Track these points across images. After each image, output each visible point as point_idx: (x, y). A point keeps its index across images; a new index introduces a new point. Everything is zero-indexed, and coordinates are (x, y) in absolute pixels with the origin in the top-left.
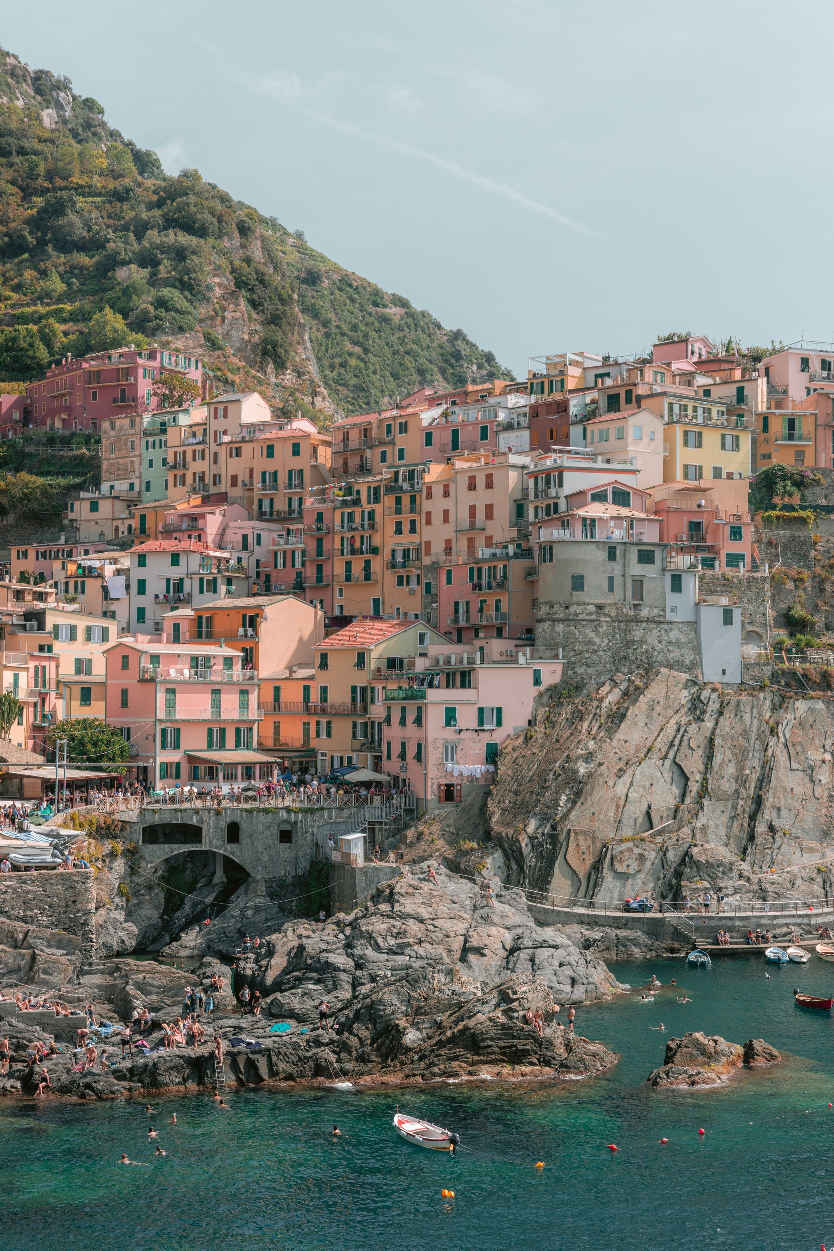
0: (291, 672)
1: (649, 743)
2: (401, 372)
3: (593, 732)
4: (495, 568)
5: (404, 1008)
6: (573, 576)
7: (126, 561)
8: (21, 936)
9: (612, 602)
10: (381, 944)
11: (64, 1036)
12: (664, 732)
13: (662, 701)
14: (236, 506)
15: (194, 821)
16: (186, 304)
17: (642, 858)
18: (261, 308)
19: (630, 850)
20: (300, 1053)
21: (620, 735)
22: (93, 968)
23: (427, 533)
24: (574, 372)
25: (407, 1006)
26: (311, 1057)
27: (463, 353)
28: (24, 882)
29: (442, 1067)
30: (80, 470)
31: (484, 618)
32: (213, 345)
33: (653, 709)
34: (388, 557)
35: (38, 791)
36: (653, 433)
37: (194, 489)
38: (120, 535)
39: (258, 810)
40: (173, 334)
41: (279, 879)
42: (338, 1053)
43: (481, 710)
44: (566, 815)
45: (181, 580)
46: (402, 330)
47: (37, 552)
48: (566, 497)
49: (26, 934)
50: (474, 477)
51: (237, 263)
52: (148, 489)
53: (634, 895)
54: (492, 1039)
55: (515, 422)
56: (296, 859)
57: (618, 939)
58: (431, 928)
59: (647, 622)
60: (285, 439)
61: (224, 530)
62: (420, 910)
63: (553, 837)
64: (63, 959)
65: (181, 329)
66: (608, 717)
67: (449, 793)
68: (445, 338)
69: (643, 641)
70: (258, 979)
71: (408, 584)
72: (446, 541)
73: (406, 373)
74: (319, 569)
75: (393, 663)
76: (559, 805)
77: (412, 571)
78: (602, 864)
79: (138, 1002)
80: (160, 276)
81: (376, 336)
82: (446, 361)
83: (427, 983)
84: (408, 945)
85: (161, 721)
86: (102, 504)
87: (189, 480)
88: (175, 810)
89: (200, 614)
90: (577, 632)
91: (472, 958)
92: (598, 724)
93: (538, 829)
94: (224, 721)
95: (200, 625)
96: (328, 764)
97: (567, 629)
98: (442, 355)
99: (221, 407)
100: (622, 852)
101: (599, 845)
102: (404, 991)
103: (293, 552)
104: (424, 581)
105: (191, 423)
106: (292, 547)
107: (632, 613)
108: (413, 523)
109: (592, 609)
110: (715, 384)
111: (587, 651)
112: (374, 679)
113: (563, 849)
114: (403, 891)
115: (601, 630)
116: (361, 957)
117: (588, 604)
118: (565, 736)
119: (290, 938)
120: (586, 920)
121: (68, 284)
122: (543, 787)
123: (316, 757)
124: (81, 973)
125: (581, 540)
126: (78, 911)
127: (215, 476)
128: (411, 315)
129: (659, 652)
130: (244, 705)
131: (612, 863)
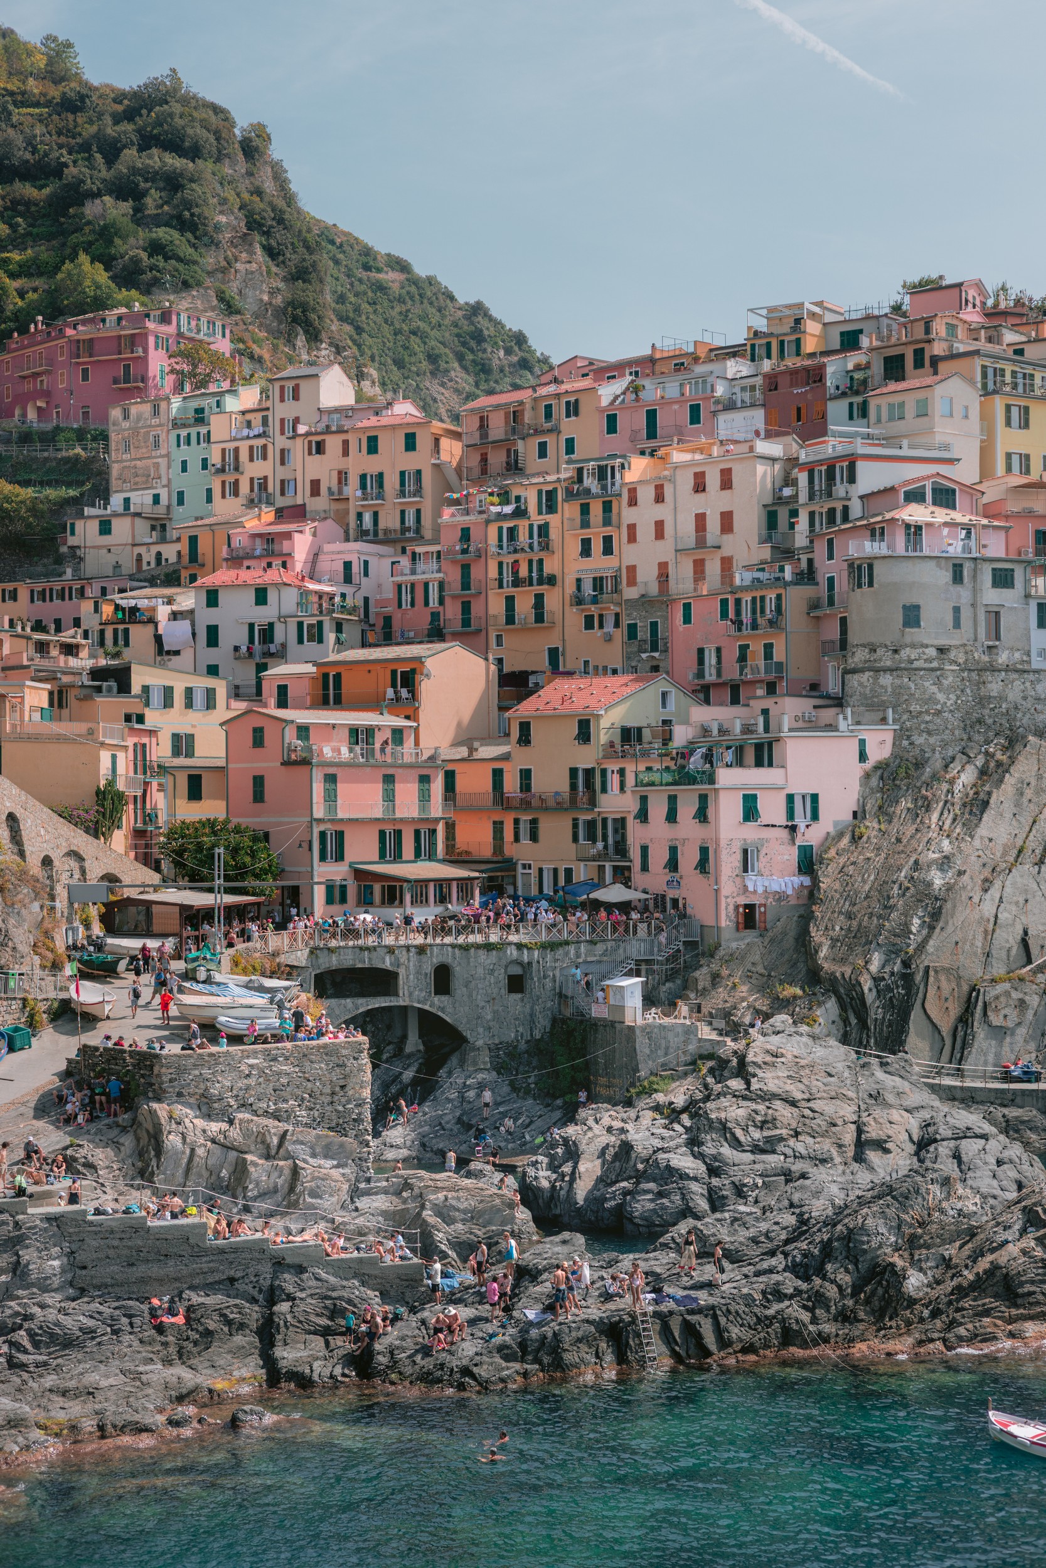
0: (471, 750)
1: (1019, 842)
2: (407, 358)
3: (946, 827)
4: (763, 598)
5: (893, 1239)
6: (904, 607)
7: (187, 600)
8: (275, 1141)
9: (957, 643)
10: (742, 1139)
11: (392, 1293)
12: (1036, 827)
13: (1033, 782)
14: (329, 521)
15: (387, 963)
16: (191, 250)
17: (1022, 1004)
18: (281, 258)
19: (1007, 994)
20: (756, 1310)
21: (983, 831)
22: (373, 1185)
23: (628, 554)
24: (812, 328)
25: (897, 1235)
26: (774, 1317)
27: (486, 333)
28: (275, 1059)
29: (970, 1326)
30: (73, 477)
31: (747, 670)
32: (229, 308)
33: (1022, 794)
34: (570, 589)
35: (174, 924)
36: (966, 408)
37: (252, 501)
38: (145, 567)
39: (478, 947)
40: (176, 292)
41: (508, 1044)
42: (811, 1310)
43: (790, 798)
44: (921, 947)
45: (271, 625)
46: (404, 302)
47: (32, 592)
48: (861, 497)
49: (283, 1137)
50: (703, 474)
51: (246, 196)
52: (181, 502)
53: (1013, 1057)
54: (1032, 1282)
55: (738, 398)
56: (531, 1015)
57: (1007, 1121)
58: (807, 1112)
59: (1006, 671)
60: (393, 427)
61: (316, 555)
62: (788, 1087)
63: (907, 978)
64: (336, 1173)
65: (186, 285)
66: (964, 805)
67: (749, 917)
68: (460, 313)
69: (1002, 698)
70: (562, 1193)
71: (601, 626)
72: (660, 564)
73: (413, 359)
74: (466, 607)
75: (629, 735)
76: (911, 932)
77: (608, 609)
78: (972, 1015)
79: (441, 1235)
80: (147, 212)
81: (370, 310)
82: (464, 344)
83: (920, 1199)
84: (781, 1139)
85: (319, 821)
86: (116, 524)
87: (244, 488)
88: (361, 949)
89: (325, 670)
90: (912, 686)
91: (872, 1156)
92: (951, 816)
93: (883, 967)
94: (401, 820)
95: (326, 687)
96: (534, 880)
97: (898, 682)
98: (458, 336)
99: (290, 385)
100: (997, 998)
101: (966, 988)
102: (891, 1212)
103: (426, 585)
104: (625, 622)
105: (242, 408)
106: (424, 576)
107: (986, 658)
108: (608, 540)
109: (932, 652)
110: (1029, 342)
111: (927, 712)
112: (605, 757)
113: (920, 995)
114: (759, 1060)
115: (945, 682)
116: (715, 1158)
117: (927, 646)
118: (909, 834)
119: (597, 1132)
120: (959, 1095)
121: (11, 226)
122: (886, 907)
123: (515, 870)
124: (355, 1193)
125: (903, 553)
126: (349, 1101)
127: (282, 482)
128: (415, 281)
129: (1024, 714)
130: (425, 797)
131: (985, 1014)
